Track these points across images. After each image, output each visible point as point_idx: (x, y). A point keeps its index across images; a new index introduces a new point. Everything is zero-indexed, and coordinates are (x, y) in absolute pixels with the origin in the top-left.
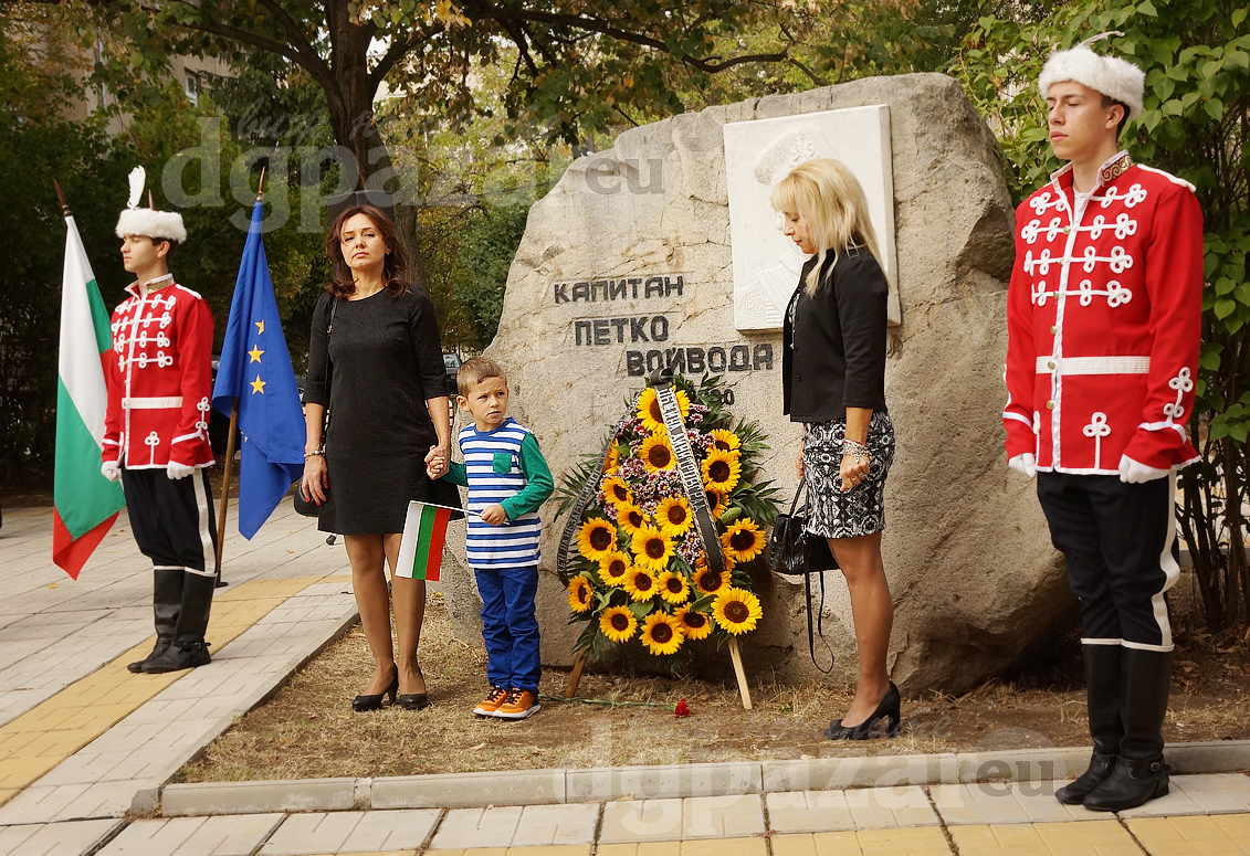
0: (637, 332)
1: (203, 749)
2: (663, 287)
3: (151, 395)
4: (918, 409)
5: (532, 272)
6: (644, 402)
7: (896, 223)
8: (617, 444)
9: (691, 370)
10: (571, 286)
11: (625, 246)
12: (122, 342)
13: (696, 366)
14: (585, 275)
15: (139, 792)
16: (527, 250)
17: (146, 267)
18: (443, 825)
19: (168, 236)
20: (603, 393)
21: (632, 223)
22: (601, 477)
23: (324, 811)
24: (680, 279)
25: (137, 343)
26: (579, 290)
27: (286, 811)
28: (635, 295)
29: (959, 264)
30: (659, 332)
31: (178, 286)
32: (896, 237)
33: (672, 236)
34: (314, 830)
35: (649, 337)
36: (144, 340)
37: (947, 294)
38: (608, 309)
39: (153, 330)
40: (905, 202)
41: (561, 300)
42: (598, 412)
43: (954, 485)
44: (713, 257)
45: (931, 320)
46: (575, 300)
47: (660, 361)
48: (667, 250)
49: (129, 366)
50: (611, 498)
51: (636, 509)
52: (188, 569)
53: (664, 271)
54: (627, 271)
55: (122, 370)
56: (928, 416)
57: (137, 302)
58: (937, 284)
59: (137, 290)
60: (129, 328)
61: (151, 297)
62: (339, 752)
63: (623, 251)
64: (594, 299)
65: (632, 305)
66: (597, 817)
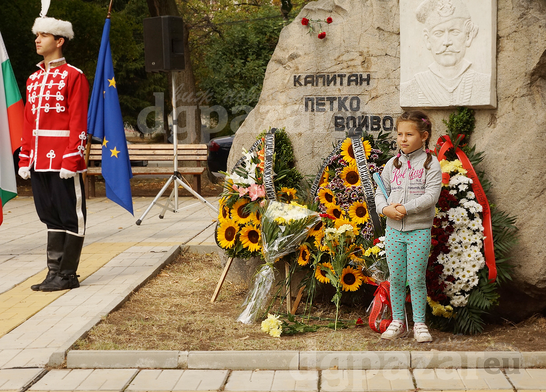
0: (342, 105)
1: (87, 332)
2: (357, 80)
3: (51, 128)
4: (503, 158)
5: (281, 68)
6: (345, 146)
7: (497, 49)
8: (328, 170)
9: (372, 129)
10: (303, 76)
11: (337, 55)
12: (34, 97)
13: (375, 127)
14: (312, 71)
15: (54, 354)
16: (278, 54)
17: (49, 53)
18: (230, 379)
19: (64, 35)
20: (320, 140)
21: (342, 42)
22: (318, 188)
23: (161, 369)
24: (369, 76)
25: (44, 98)
26: (308, 79)
27: (139, 368)
28: (341, 84)
29: (533, 74)
30: (355, 106)
31: (69, 65)
32: (497, 57)
33: (365, 50)
34: (157, 379)
35: (349, 109)
36: (48, 96)
37: (524, 91)
38: (325, 91)
39: (54, 90)
40: (504, 37)
41: (297, 85)
42: (316, 151)
43: (521, 202)
44: (389, 64)
45: (514, 106)
46: (305, 85)
47: (355, 123)
48: (361, 59)
49: (39, 111)
50: (323, 200)
51: (338, 207)
52: (68, 232)
53: (359, 70)
54: (337, 69)
55: (34, 113)
56: (509, 161)
57: (44, 73)
58: (519, 85)
59: (43, 66)
60: (39, 88)
61: (52, 70)
62: (164, 337)
63: (336, 57)
64: (317, 85)
65: (339, 90)
66: (318, 378)
